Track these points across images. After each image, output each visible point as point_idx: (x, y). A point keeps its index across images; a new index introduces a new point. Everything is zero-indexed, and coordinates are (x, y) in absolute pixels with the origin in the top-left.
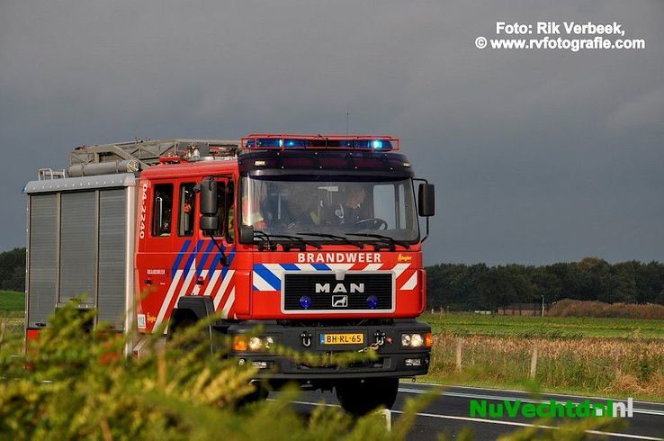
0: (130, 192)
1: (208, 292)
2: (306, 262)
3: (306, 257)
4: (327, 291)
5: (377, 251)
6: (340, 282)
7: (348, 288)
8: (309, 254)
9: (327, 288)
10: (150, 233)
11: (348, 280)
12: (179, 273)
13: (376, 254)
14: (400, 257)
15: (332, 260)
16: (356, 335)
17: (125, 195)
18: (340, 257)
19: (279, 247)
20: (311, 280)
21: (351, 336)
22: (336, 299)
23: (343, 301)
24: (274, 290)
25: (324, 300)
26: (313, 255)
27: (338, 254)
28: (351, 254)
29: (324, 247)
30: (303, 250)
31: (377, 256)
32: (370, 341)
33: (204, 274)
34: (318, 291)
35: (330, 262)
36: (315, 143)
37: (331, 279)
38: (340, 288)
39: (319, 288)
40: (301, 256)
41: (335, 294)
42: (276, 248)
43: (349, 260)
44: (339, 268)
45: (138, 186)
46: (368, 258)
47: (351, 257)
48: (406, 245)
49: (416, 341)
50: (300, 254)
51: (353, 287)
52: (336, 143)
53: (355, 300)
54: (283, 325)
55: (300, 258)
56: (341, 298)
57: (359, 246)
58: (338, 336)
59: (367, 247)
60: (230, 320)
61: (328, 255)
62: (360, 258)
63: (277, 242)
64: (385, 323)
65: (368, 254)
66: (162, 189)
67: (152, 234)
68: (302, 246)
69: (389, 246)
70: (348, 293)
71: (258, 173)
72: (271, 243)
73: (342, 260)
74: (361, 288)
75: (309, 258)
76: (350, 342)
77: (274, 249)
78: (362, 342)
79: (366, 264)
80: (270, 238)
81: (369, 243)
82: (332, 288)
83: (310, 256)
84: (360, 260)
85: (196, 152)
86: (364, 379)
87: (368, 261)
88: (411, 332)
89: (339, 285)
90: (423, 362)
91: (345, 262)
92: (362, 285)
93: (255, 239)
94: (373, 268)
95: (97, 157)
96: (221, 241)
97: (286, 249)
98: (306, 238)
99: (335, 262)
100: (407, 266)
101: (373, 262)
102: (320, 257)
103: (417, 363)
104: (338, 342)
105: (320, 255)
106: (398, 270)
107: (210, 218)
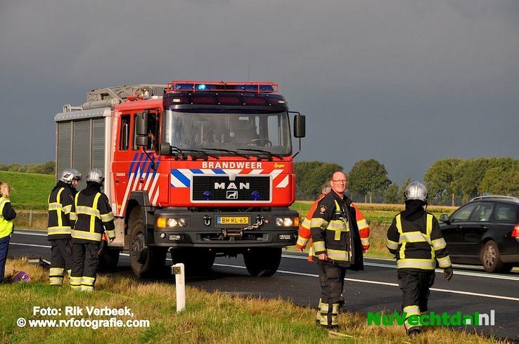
0: (108, 120)
1: (146, 189)
2: (208, 168)
3: (208, 165)
4: (223, 188)
5: (259, 160)
6: (232, 182)
7: (238, 186)
8: (210, 163)
9: (223, 186)
10: (118, 148)
11: (238, 180)
12: (132, 175)
13: (258, 163)
14: (276, 165)
15: (227, 167)
16: (243, 218)
17: (104, 122)
18: (232, 165)
19: (189, 158)
20: (211, 180)
21: (240, 218)
22: (229, 193)
23: (234, 195)
24: (185, 186)
25: (221, 194)
26: (213, 163)
27: (231, 163)
28: (240, 163)
29: (221, 158)
30: (206, 160)
31: (259, 164)
32: (253, 222)
33: (144, 175)
34: (216, 187)
35: (225, 168)
36: (218, 87)
37: (226, 180)
38: (232, 186)
39: (217, 186)
40: (204, 164)
41: (229, 190)
42: (187, 158)
43: (239, 167)
44: (232, 173)
45: (113, 116)
46: (252, 165)
47: (240, 165)
48: (280, 157)
49: (288, 222)
50: (203, 163)
51: (242, 185)
52: (233, 87)
53: (243, 194)
54: (192, 210)
55: (203, 165)
56: (233, 193)
57: (246, 157)
58: (230, 218)
59: (251, 158)
60: (157, 207)
61: (224, 163)
62: (247, 165)
63: (188, 154)
64: (265, 210)
65: (252, 163)
66: (125, 118)
67: (120, 149)
68: (205, 157)
69: (268, 158)
70: (238, 189)
71: (177, 107)
72: (183, 155)
73: (234, 167)
74: (247, 186)
75: (210, 165)
76: (239, 222)
77: (185, 159)
78: (247, 222)
79: (252, 170)
80: (183, 152)
81: (254, 155)
82: (227, 186)
83: (211, 164)
84: (247, 167)
85: (146, 93)
86: (249, 248)
87: (252, 168)
88: (283, 217)
89: (231, 184)
90: (292, 237)
91: (236, 168)
92: (248, 184)
93: (173, 152)
94: (256, 173)
95: (100, 96)
96: (153, 153)
97: (194, 159)
98: (208, 152)
99: (229, 168)
100: (281, 171)
101: (256, 169)
102: (218, 165)
103: (288, 237)
104: (230, 222)
105: (218, 163)
106: (274, 174)
107: (143, 138)
